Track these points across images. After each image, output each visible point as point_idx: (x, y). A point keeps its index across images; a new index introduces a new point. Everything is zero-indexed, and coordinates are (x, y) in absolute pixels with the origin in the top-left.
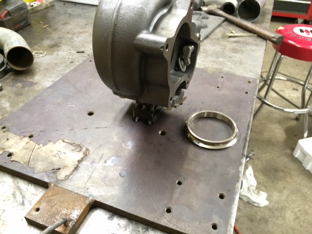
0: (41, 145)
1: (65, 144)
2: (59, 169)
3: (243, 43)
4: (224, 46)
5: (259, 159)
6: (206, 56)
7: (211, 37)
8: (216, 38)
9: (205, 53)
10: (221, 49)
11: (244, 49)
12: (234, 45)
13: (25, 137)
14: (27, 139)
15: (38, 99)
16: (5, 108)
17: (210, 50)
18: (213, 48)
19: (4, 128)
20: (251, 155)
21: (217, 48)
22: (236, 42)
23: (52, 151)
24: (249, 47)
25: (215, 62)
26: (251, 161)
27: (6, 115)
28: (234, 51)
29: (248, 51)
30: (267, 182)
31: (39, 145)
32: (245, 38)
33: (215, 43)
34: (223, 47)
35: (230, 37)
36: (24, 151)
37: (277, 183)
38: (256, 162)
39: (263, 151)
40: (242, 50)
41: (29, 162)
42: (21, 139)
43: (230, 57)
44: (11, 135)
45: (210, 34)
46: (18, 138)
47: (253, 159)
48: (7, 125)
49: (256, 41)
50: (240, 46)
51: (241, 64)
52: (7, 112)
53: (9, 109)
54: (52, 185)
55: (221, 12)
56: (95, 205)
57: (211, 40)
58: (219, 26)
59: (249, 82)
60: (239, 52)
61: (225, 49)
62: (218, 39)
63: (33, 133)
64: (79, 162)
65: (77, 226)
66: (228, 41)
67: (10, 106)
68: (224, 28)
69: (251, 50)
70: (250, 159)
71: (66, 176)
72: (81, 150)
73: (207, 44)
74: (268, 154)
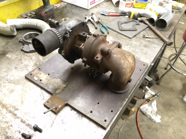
0: (52, 79)
1: (60, 80)
2: (57, 89)
3: (152, 42)
4: (142, 43)
5: (162, 97)
6: (131, 47)
7: (137, 36)
8: (140, 37)
9: (131, 45)
10: (139, 44)
11: (151, 46)
12: (147, 43)
13: (47, 74)
14: (47, 75)
15: (53, 58)
16: (40, 60)
17: (134, 44)
18: (136, 43)
19: (39, 69)
20: (158, 94)
21: (138, 43)
22: (148, 41)
23: (55, 82)
24: (154, 45)
25: (133, 51)
26: (157, 98)
27: (40, 63)
28: (145, 46)
29: (152, 47)
30: (163, 110)
31: (51, 78)
32: (154, 39)
33: (138, 40)
34: (140, 43)
35: (147, 38)
36: (46, 80)
37: (169, 112)
38: (161, 99)
39: (166, 93)
40: (149, 46)
41: (47, 84)
42: (45, 75)
43: (142, 50)
44: (42, 72)
45: (137, 35)
46: (44, 74)
47: (159, 97)
48: (41, 68)
49: (159, 42)
50: (150, 44)
51: (145, 54)
52: (41, 62)
53: (42, 60)
54: (54, 95)
55: (147, 22)
56: (67, 105)
57: (136, 38)
58: (144, 30)
59: (144, 65)
60: (147, 47)
61: (141, 44)
62: (140, 38)
63: (50, 73)
64: (64, 88)
65: (60, 110)
66: (144, 40)
67: (42, 59)
68: (146, 31)
69: (154, 47)
70: (157, 97)
71: (59, 92)
72: (66, 83)
73: (133, 40)
74: (169, 96)
